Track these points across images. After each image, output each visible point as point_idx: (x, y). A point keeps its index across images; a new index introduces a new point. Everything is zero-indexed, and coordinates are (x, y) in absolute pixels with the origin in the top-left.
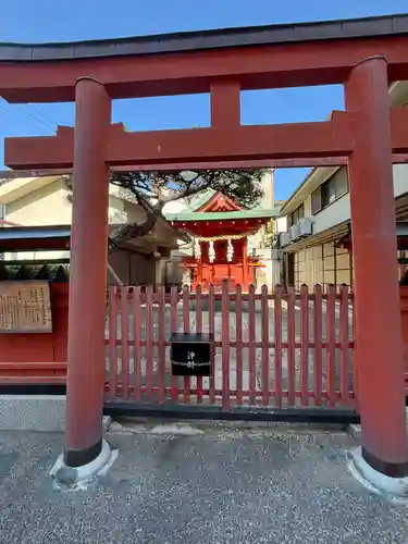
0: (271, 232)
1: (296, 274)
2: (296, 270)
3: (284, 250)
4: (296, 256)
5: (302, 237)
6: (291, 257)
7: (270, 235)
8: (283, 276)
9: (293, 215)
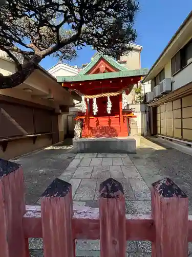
0: (139, 92)
1: (158, 122)
2: (158, 118)
3: (149, 105)
4: (158, 108)
5: (164, 93)
6: (155, 109)
7: (139, 95)
8: (149, 124)
9: (156, 79)
